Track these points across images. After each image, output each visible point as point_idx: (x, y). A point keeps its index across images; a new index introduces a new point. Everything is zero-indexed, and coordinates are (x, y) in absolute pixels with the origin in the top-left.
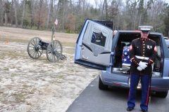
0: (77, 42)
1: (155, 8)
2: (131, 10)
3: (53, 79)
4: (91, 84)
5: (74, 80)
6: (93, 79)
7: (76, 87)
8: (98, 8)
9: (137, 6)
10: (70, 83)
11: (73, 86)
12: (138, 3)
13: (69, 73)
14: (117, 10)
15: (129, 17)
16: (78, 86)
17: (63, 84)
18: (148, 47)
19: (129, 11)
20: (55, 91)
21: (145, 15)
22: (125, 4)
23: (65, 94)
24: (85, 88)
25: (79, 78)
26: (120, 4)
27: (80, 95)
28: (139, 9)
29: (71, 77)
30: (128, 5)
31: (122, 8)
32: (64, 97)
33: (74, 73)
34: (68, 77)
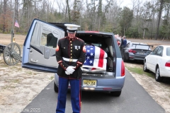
0: (25, 45)
1: (111, 12)
2: (91, 13)
3: (7, 84)
4: (48, 86)
5: (30, 83)
6: (51, 81)
7: (31, 91)
8: (61, 11)
9: (96, 10)
10: (25, 87)
11: (28, 90)
12: (97, 8)
13: (27, 76)
14: (79, 13)
15: (90, 20)
16: (33, 90)
17: (17, 88)
18: (76, 47)
19: (90, 14)
20: (5, 98)
21: (104, 18)
22: (86, 9)
23: (17, 101)
24: (40, 91)
25: (36, 81)
26: (81, 8)
27: (33, 100)
28: (98, 13)
29: (28, 80)
30: (88, 10)
31: (83, 12)
32: (15, 104)
33: (32, 76)
34: (25, 81)
